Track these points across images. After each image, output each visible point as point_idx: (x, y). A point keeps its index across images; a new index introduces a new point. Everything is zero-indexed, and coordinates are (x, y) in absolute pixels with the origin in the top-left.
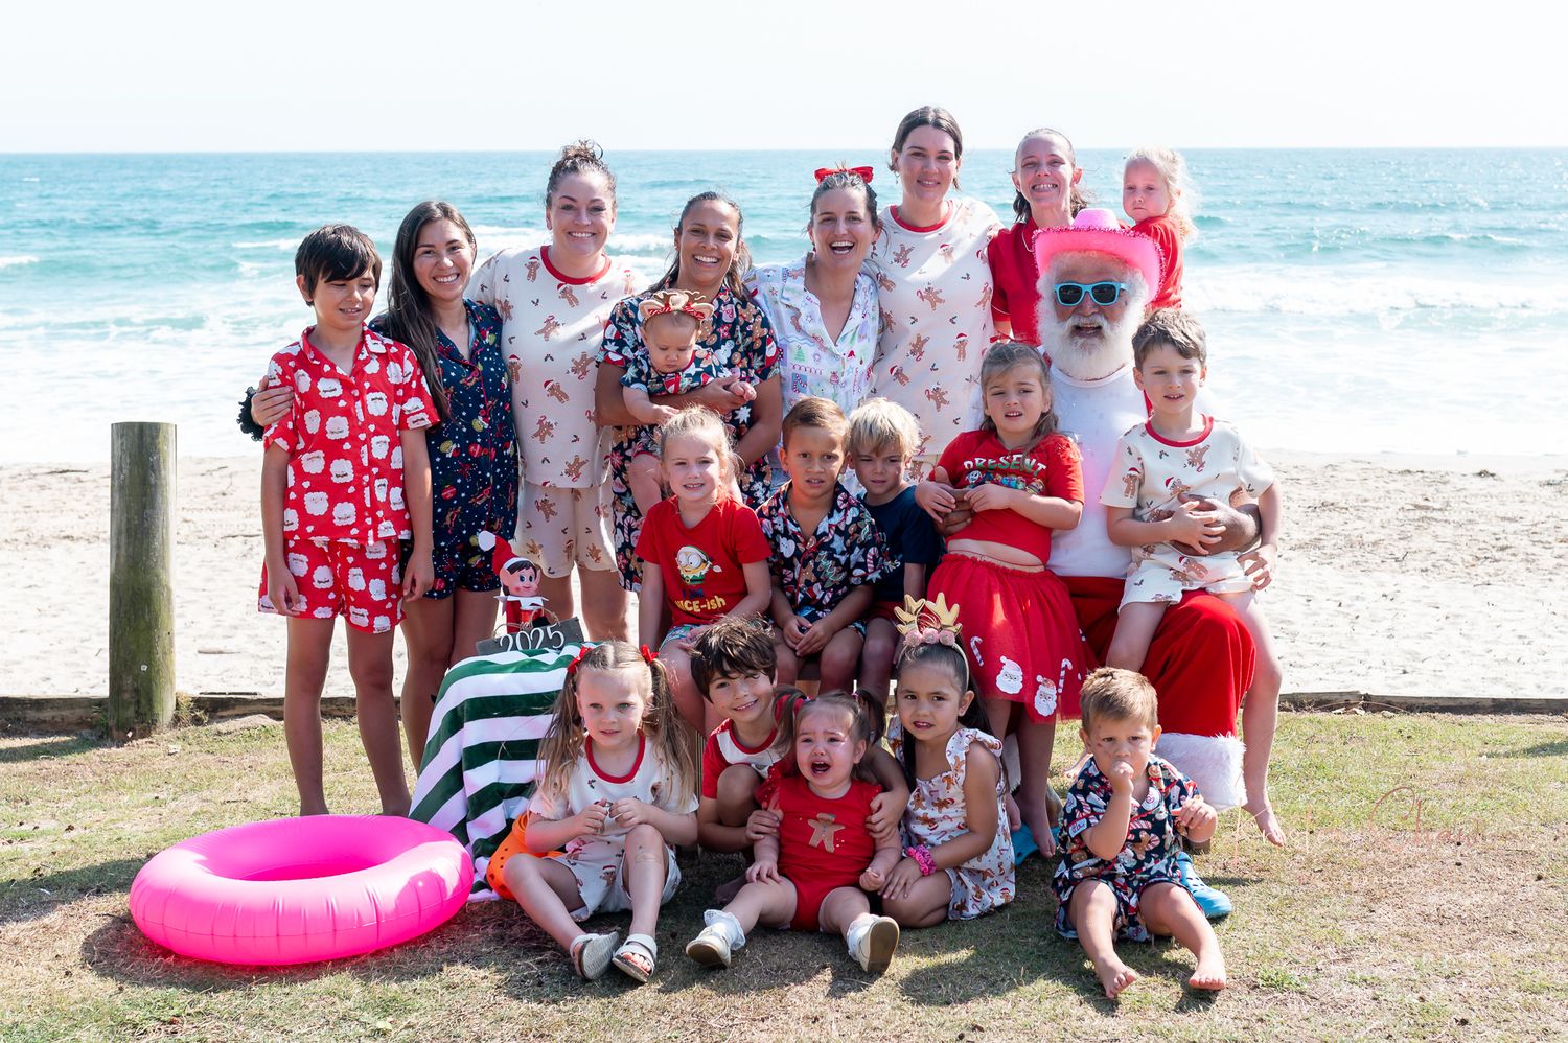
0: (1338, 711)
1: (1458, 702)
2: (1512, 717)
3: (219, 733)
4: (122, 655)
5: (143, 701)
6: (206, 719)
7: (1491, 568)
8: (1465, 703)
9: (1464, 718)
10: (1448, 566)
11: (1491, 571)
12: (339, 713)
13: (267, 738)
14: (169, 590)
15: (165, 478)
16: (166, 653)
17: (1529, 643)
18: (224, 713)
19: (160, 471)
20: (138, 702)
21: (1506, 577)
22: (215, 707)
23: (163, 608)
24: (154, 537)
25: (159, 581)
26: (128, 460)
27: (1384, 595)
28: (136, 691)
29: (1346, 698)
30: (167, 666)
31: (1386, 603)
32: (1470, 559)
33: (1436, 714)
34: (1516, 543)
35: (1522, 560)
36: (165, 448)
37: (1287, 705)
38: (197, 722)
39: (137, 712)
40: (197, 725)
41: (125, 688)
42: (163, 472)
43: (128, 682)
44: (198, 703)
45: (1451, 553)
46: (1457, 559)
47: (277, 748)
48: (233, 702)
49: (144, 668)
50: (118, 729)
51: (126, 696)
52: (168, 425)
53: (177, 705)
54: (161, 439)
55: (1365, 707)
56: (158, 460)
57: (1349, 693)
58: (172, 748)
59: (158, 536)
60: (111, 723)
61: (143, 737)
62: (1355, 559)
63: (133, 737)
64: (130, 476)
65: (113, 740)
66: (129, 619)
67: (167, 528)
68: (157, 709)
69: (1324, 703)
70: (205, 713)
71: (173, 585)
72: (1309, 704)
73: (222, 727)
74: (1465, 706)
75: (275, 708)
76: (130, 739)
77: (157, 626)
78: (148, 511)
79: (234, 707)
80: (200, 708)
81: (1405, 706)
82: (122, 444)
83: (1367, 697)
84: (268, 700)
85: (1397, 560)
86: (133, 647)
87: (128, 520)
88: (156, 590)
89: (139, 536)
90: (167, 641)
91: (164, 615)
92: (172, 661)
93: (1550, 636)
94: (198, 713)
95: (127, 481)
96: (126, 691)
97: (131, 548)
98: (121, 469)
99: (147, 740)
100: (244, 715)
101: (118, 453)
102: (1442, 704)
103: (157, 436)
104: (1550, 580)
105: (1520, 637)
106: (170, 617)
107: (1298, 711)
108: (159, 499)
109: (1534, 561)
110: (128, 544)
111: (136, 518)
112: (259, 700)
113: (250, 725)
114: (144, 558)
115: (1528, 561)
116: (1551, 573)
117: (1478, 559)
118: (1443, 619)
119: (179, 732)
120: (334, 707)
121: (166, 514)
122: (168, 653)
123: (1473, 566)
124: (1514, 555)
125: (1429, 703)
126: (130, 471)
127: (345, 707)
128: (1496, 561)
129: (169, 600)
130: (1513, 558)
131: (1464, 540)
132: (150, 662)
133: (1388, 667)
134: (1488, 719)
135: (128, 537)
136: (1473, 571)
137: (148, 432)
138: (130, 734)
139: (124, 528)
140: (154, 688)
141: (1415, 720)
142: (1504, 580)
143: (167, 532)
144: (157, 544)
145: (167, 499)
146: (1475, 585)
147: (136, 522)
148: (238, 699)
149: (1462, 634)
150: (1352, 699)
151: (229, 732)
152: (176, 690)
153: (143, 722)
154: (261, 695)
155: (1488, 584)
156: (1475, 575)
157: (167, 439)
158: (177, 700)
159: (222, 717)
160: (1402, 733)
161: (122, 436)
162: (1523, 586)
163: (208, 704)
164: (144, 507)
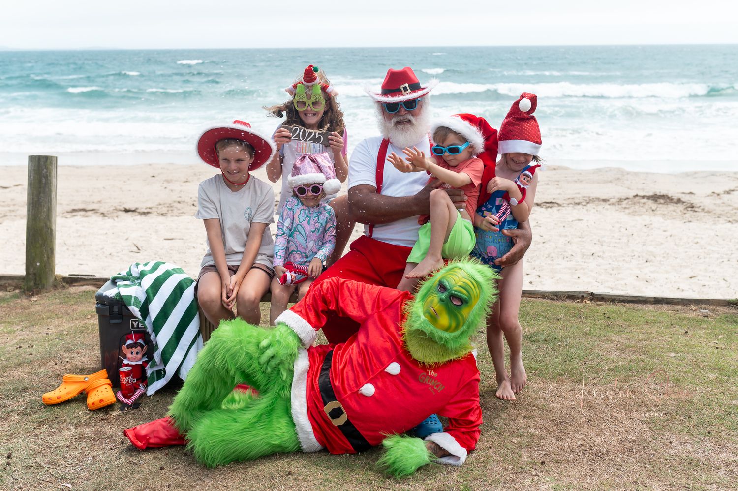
0: (577, 301)
1: (637, 298)
2: (665, 306)
3: (70, 294)
4: (29, 258)
5: (38, 279)
8: (641, 299)
9: (639, 306)
13: (88, 297)
14: (51, 230)
15: (50, 180)
17: (705, 248)
18: (76, 284)
19: (47, 177)
20: (36, 279)
21: (699, 218)
22: (72, 281)
23: (48, 238)
24: (44, 206)
25: (46, 226)
26: (33, 172)
27: (645, 226)
28: (35, 274)
29: (582, 294)
30: (50, 264)
31: (645, 229)
33: (626, 304)
36: (50, 167)
37: (553, 297)
38: (64, 287)
39: (35, 283)
40: (62, 289)
41: (30, 273)
42: (49, 178)
43: (32, 270)
44: (66, 279)
48: (79, 280)
49: (38, 264)
50: (27, 291)
51: (31, 276)
52: (52, 157)
53: (55, 280)
55: (591, 300)
56: (46, 172)
60: (26, 288)
61: (37, 294)
62: (635, 210)
64: (34, 180)
65: (25, 295)
66: (32, 243)
67: (50, 202)
68: (44, 282)
69: (571, 296)
70: (67, 284)
71: (53, 228)
72: (564, 297)
73: (72, 290)
74: (641, 300)
76: (32, 296)
77: (45, 246)
78: (42, 195)
79: (80, 282)
80: (65, 282)
81: (611, 300)
82: (32, 165)
83: (592, 294)
84: (96, 279)
85: (653, 210)
86: (34, 255)
87: (33, 199)
88: (44, 230)
89: (37, 206)
90: (49, 252)
91: (48, 241)
94: (64, 284)
95: (33, 181)
96: (30, 274)
97: (34, 211)
98: (31, 176)
100: (84, 285)
101: (30, 169)
102: (629, 299)
103: (47, 162)
104: (718, 221)
107: (558, 300)
108: (47, 190)
110: (33, 209)
111: (36, 198)
112: (94, 279)
113: (84, 290)
114: (39, 216)
118: (669, 237)
119: (54, 293)
121: (49, 196)
122: (50, 257)
123: (685, 213)
125: (622, 298)
126: (34, 176)
128: (696, 211)
132: (42, 261)
133: (640, 259)
134: (651, 307)
135: (33, 207)
136: (685, 216)
137: (42, 160)
138: (30, 294)
139: (32, 201)
140: (43, 273)
141: (614, 307)
142: (697, 220)
143: (51, 204)
144: (45, 209)
145: (51, 189)
146: (685, 222)
147: (36, 200)
148: (81, 279)
149: (675, 244)
150: (585, 295)
151: (75, 293)
152: (56, 273)
153: (37, 288)
154: (95, 276)
155: (690, 222)
156: (686, 218)
157: (51, 163)
158: (55, 278)
159: (74, 286)
160: (606, 315)
161: (31, 162)
162: (706, 223)
163: (69, 280)
164: (40, 193)
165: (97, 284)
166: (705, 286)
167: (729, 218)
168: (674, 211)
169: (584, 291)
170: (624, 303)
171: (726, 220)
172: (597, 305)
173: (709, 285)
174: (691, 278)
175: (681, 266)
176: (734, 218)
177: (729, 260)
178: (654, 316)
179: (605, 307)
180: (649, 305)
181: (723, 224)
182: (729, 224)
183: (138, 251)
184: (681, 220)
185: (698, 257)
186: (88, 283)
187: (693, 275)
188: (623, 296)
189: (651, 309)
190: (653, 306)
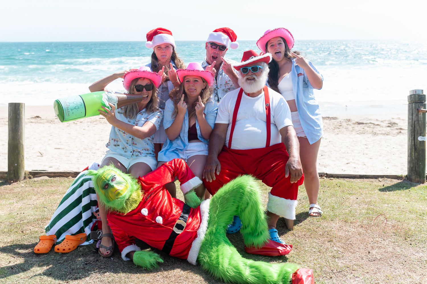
2: (365, 180)
3: (35, 181)
4: (11, 161)
5: (16, 173)
6: (32, 177)
7: (338, 130)
9: (352, 180)
10: (329, 130)
11: (338, 131)
12: (65, 176)
13: (46, 183)
14: (23, 145)
15: (22, 117)
16: (22, 161)
17: (349, 148)
19: (20, 115)
20: (14, 173)
21: (342, 132)
22: (35, 174)
23: (21, 149)
24: (18, 132)
25: (20, 143)
26: (12, 112)
28: (14, 170)
30: (22, 164)
32: (333, 128)
33: (345, 179)
34: (343, 124)
35: (345, 128)
36: (22, 109)
38: (30, 178)
39: (14, 176)
40: (30, 179)
41: (11, 170)
42: (21, 115)
43: (12, 168)
44: (30, 173)
45: (329, 127)
46: (330, 128)
47: (48, 186)
49: (16, 165)
50: (10, 180)
51: (12, 172)
52: (22, 103)
53: (25, 174)
54: (20, 107)
55: (326, 177)
56: (20, 112)
57: (322, 173)
58: (23, 185)
59: (20, 131)
60: (8, 178)
61: (16, 182)
63: (13, 182)
65: (8, 183)
66: (12, 152)
67: (22, 129)
68: (19, 175)
70: (32, 176)
71: (24, 144)
73: (36, 179)
74: (352, 177)
75: (49, 174)
76: (12, 183)
77: (19, 154)
78: (17, 125)
79: (39, 174)
80: (31, 174)
81: (336, 177)
82: (11, 108)
83: (326, 174)
84: (48, 172)
86: (13, 159)
87: (12, 128)
88: (19, 145)
89: (15, 131)
90: (22, 158)
91: (21, 151)
92: (23, 163)
93: (354, 147)
94: (30, 176)
95: (12, 117)
98: (10, 114)
99: (17, 183)
100: (42, 176)
101: (10, 110)
102: (346, 176)
103: (19, 106)
104: (352, 133)
105: (347, 147)
106: (23, 152)
108: (20, 122)
109: (347, 128)
110: (12, 134)
112: (46, 173)
113: (42, 179)
114: (16, 137)
115: (346, 129)
116: (352, 131)
117: (335, 128)
119: (25, 181)
120: (64, 174)
121: (22, 126)
122: (22, 160)
123: (334, 130)
124: (343, 127)
125: (343, 176)
126: (12, 115)
127: (67, 174)
128: (339, 128)
129: (23, 147)
130: (343, 128)
131: (332, 124)
132: (18, 163)
135: (12, 132)
136: (334, 131)
137: (17, 105)
138: (12, 182)
139: (11, 129)
140: (19, 170)
141: (340, 181)
142: (341, 133)
143: (22, 131)
144: (19, 133)
145: (22, 122)
146: (335, 134)
147: (14, 128)
148: (40, 172)
149: (333, 146)
150: (323, 175)
151: (37, 181)
152: (25, 170)
153: (16, 178)
154: (47, 171)
155: (338, 134)
156: (335, 132)
157: (22, 107)
158: (25, 173)
159: (36, 177)
160: (337, 185)
161: (10, 106)
162: (346, 134)
163: (33, 173)
164: (16, 124)
165: (49, 175)
166: (355, 168)
167: (357, 132)
168: (328, 128)
169: (322, 172)
170: (344, 178)
171: (356, 133)
172: (330, 179)
173: (357, 167)
174: (347, 164)
175: (340, 157)
176: (360, 132)
177: (364, 154)
178: (362, 185)
179: (335, 181)
180: (357, 179)
181: (355, 135)
182: (358, 135)
183: (42, 156)
184: (333, 134)
185: (348, 153)
186: (44, 174)
187: (348, 163)
188: (343, 175)
189: (359, 181)
190: (359, 179)
